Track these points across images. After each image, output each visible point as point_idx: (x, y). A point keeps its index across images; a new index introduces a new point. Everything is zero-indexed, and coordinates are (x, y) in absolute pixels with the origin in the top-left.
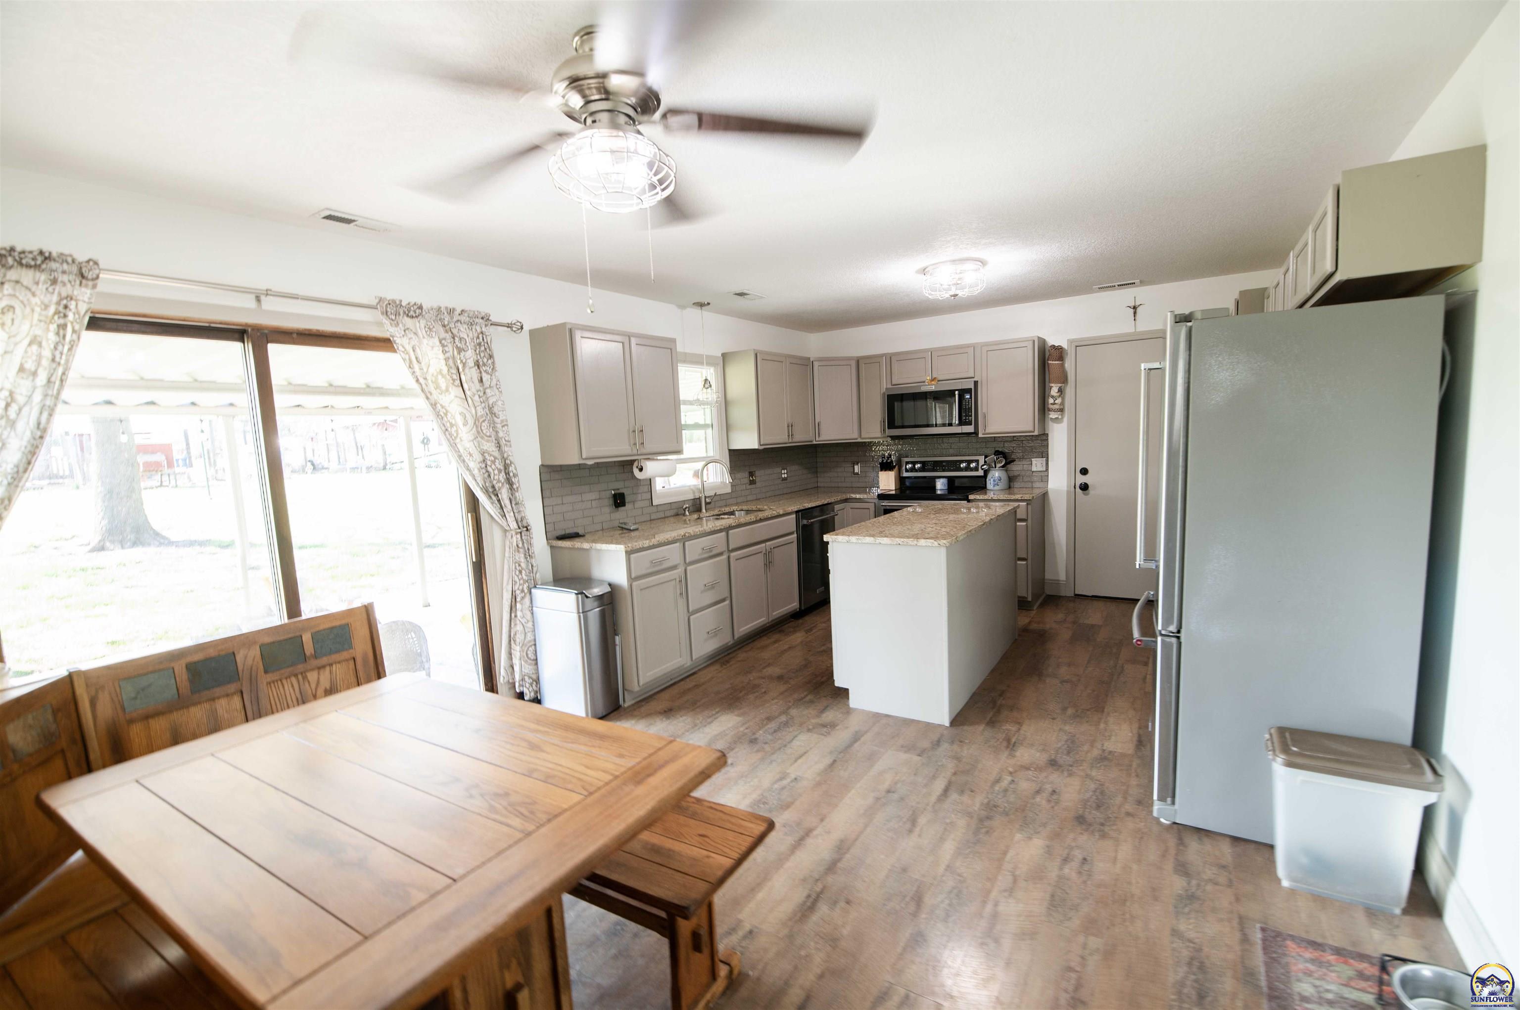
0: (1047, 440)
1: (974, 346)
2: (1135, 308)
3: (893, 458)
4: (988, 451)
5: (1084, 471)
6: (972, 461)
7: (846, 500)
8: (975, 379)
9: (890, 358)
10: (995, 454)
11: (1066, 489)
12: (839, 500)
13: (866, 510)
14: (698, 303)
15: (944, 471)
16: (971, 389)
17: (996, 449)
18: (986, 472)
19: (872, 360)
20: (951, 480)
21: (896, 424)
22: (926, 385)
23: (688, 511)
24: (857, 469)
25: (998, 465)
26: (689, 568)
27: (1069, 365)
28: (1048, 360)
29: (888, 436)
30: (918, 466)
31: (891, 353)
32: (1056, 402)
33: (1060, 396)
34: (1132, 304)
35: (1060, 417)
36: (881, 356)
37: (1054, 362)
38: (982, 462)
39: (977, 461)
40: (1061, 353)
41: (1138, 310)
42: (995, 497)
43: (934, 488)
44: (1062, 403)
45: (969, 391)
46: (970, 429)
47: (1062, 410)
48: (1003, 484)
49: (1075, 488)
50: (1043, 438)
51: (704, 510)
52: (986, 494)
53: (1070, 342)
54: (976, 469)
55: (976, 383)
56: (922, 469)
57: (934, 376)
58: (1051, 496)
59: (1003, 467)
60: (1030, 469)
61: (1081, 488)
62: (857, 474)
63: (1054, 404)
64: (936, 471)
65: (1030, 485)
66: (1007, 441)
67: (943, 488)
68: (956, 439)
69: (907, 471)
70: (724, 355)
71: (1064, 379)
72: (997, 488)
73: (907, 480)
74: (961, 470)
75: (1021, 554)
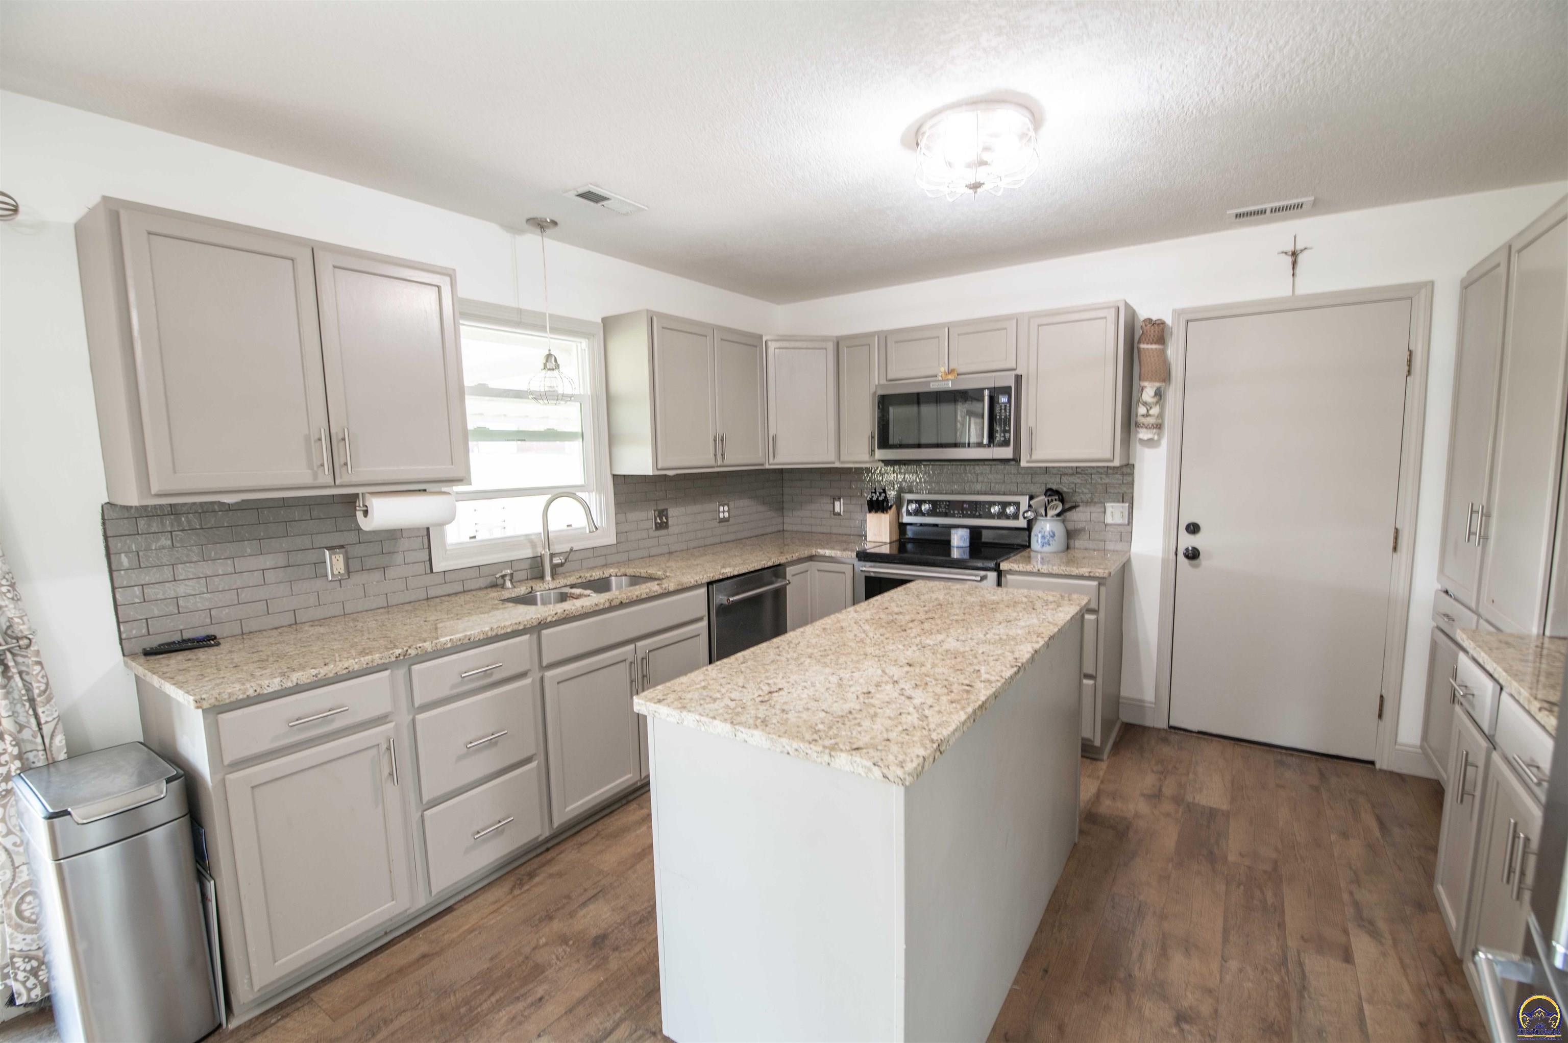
0: (1133, 474)
1: (1016, 319)
2: (1294, 254)
3: (892, 494)
4: (1034, 489)
5: (1193, 528)
6: (1009, 504)
7: (811, 558)
8: (1018, 372)
9: (884, 337)
10: (1045, 495)
11: (1160, 555)
12: (795, 558)
13: (841, 575)
14: (534, 219)
15: (964, 516)
16: (1010, 387)
17: (1049, 486)
18: (1030, 523)
19: (859, 342)
20: (975, 533)
21: (891, 442)
22: (939, 381)
23: (511, 580)
24: (838, 506)
25: (1051, 513)
26: (419, 717)
27: (1173, 351)
28: (1139, 342)
29: (879, 460)
30: (925, 507)
31: (887, 331)
32: (1151, 412)
33: (1157, 403)
34: (1290, 248)
35: (1156, 438)
36: (871, 335)
37: (1149, 346)
38: (1024, 506)
39: (1017, 504)
40: (1163, 330)
41: (1301, 258)
42: (1045, 569)
43: (947, 543)
44: (1161, 415)
45: (1006, 390)
46: (1006, 453)
47: (1159, 427)
48: (1058, 543)
49: (1176, 554)
50: (1127, 470)
51: (548, 578)
52: (1028, 559)
53: (1177, 313)
54: (1015, 516)
55: (1018, 378)
56: (932, 513)
57: (951, 367)
58: (1136, 565)
59: (1058, 515)
60: (1102, 519)
61: (1187, 556)
62: (839, 514)
63: (1147, 415)
64: (953, 516)
65: (1101, 545)
66: (1066, 474)
67: (962, 544)
68: (986, 469)
69: (909, 513)
70: (605, 320)
71: (1165, 376)
72: (1047, 549)
73: (908, 527)
74: (991, 516)
75: (1089, 669)
